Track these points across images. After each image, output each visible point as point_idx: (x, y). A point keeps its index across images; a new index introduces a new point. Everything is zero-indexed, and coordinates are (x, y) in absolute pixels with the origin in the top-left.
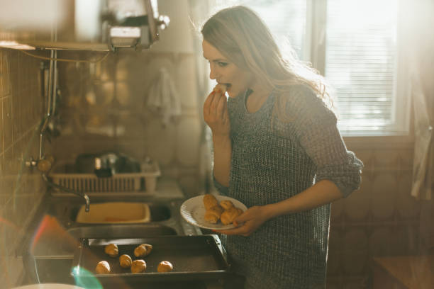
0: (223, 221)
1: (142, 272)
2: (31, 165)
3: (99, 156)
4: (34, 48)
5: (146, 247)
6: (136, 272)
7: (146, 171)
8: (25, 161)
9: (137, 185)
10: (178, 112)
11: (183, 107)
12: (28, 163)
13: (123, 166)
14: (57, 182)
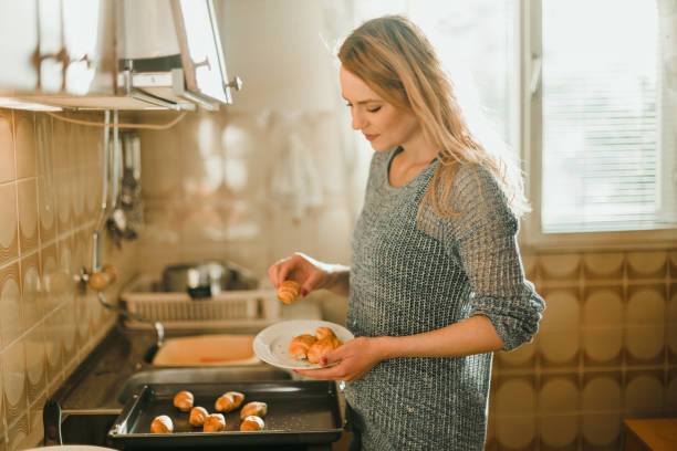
0: (311, 357)
1: (219, 430)
2: (82, 280)
3: (194, 266)
4: (59, 109)
5: (235, 397)
6: (208, 431)
7: (267, 288)
8: (72, 274)
9: (251, 310)
10: (317, 200)
11: (326, 193)
12: (77, 278)
13: (233, 281)
14: (132, 309)
